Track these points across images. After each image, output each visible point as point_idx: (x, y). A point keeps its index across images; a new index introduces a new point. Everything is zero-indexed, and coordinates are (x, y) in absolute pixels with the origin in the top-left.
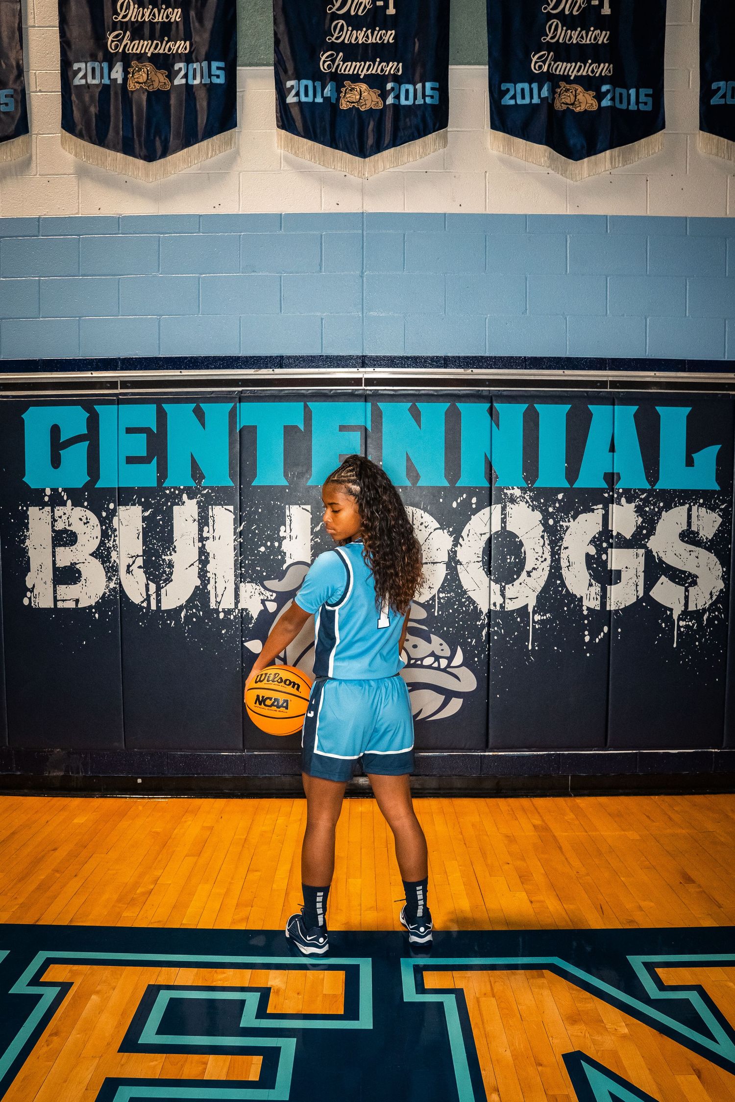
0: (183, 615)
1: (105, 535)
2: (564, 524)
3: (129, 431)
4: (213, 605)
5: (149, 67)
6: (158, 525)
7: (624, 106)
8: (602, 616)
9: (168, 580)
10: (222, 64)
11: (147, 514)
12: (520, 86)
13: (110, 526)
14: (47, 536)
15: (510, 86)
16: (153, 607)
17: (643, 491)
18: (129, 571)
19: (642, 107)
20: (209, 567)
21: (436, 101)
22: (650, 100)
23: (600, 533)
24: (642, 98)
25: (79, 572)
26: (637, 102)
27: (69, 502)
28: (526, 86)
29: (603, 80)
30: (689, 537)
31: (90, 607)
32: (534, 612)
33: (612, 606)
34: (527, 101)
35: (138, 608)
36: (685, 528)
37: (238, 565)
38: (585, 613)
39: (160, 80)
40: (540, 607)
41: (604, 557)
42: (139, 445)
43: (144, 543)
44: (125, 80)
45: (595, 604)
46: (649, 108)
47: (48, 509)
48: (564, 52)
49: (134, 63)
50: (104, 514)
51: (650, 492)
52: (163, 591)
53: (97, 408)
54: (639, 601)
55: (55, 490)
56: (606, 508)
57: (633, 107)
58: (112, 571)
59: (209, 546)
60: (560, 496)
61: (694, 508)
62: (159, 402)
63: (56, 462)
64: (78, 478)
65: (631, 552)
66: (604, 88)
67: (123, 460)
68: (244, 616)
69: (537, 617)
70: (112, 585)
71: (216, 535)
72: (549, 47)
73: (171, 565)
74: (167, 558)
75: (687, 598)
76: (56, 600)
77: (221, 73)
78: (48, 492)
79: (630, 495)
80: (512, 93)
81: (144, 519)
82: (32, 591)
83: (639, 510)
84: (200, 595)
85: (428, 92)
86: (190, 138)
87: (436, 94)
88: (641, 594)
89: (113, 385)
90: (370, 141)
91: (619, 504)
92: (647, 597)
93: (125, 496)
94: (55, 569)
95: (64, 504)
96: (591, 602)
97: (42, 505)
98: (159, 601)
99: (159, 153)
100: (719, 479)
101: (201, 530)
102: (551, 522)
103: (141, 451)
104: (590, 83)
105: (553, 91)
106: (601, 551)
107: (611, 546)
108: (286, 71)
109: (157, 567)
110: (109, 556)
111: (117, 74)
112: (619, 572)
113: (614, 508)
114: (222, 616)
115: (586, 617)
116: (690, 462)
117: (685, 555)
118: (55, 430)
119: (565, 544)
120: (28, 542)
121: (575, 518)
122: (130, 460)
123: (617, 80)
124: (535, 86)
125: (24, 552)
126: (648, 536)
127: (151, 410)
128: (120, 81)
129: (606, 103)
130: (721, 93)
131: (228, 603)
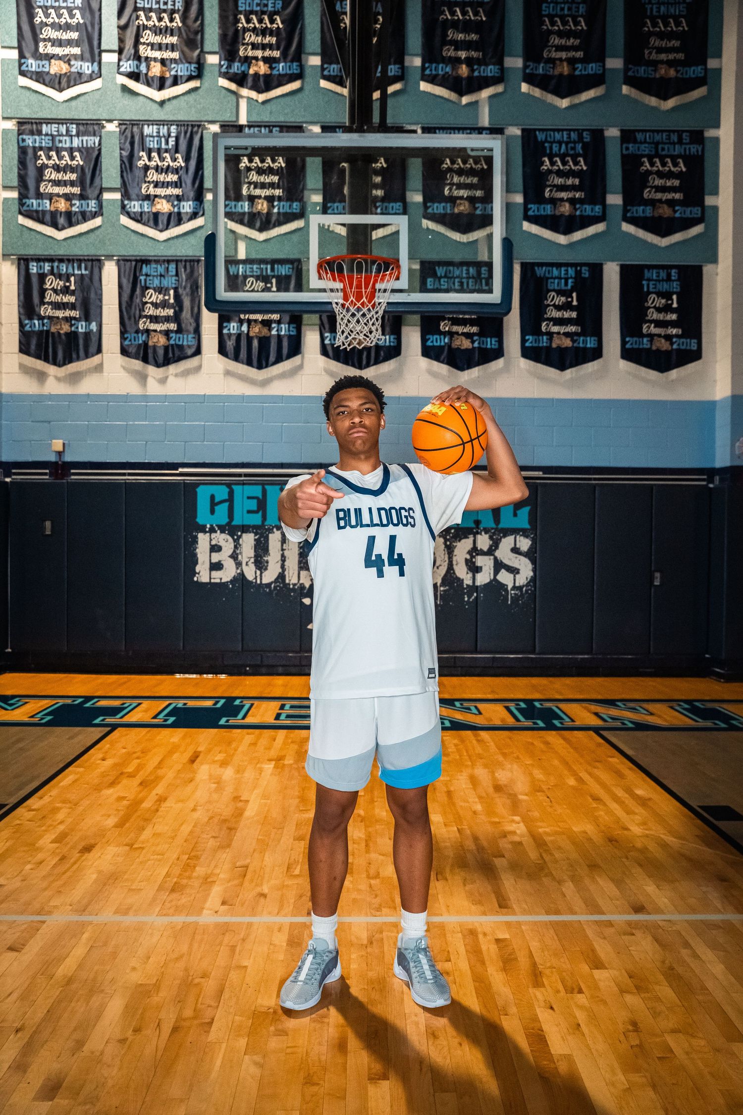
0: (273, 586)
1: (236, 547)
2: (455, 544)
3: (249, 498)
4: (287, 581)
5: (260, 326)
6: (261, 543)
7: (484, 346)
8: (474, 588)
9: (266, 569)
10: (295, 326)
11: (256, 537)
12: (435, 337)
13: (238, 543)
14: (207, 548)
15: (431, 336)
16: (259, 582)
17: (492, 529)
18: (247, 564)
19: (493, 347)
20: (286, 563)
21: (395, 344)
22: (497, 343)
23: (472, 549)
24: (493, 343)
25: (222, 565)
26: (491, 344)
27: (219, 531)
28: (438, 337)
29: (474, 334)
30: (515, 550)
31: (227, 582)
32: (440, 586)
33: (478, 583)
34: (438, 344)
35: (252, 582)
36: (513, 546)
37: (300, 562)
38: (465, 586)
39: (265, 332)
40: (443, 584)
41: (474, 560)
42: (253, 505)
43: (255, 551)
44: (248, 331)
45: (470, 582)
46: (497, 347)
47: (208, 534)
48: (456, 322)
49: (253, 323)
50: (236, 537)
51: (496, 529)
52: (263, 575)
53: (234, 487)
54: (491, 581)
55: (212, 526)
56: (475, 537)
57: (489, 346)
58: (239, 564)
59: (286, 553)
60: (453, 531)
61: (518, 537)
62: (263, 484)
63: (212, 512)
64: (224, 520)
65: (486, 558)
66: (475, 338)
67: (245, 512)
68: (302, 587)
69: (442, 589)
70: (239, 571)
71: (290, 548)
72: (449, 319)
73: (267, 562)
74: (266, 559)
75: (515, 580)
76: (210, 578)
77: (295, 330)
78: (208, 526)
79: (486, 531)
80: (431, 340)
81: (255, 540)
82: (199, 574)
83: (491, 538)
84: (281, 577)
85: (392, 340)
86: (279, 359)
87: (396, 341)
88: (492, 578)
89: (240, 475)
90: (364, 362)
91: (481, 534)
92: (495, 579)
93: (245, 529)
94: (211, 563)
95: (216, 532)
96: (468, 581)
97: (205, 532)
98: (261, 579)
99: (264, 365)
100: (530, 522)
101: (282, 545)
102: (448, 543)
103: (255, 508)
104: (468, 336)
105: (451, 339)
106: (472, 557)
107: (477, 555)
108: (325, 329)
109: (260, 562)
110: (237, 557)
111: (245, 328)
112: (481, 567)
113: (479, 537)
114: (291, 586)
115: (466, 589)
116: (515, 515)
117: (514, 559)
118: (213, 497)
119: (455, 553)
120: (197, 550)
121: (460, 541)
122: (249, 512)
123: (481, 334)
124: (442, 337)
125: (195, 555)
126: (495, 550)
127: (260, 488)
128: (246, 332)
129: (476, 345)
130: (530, 341)
131: (294, 580)
